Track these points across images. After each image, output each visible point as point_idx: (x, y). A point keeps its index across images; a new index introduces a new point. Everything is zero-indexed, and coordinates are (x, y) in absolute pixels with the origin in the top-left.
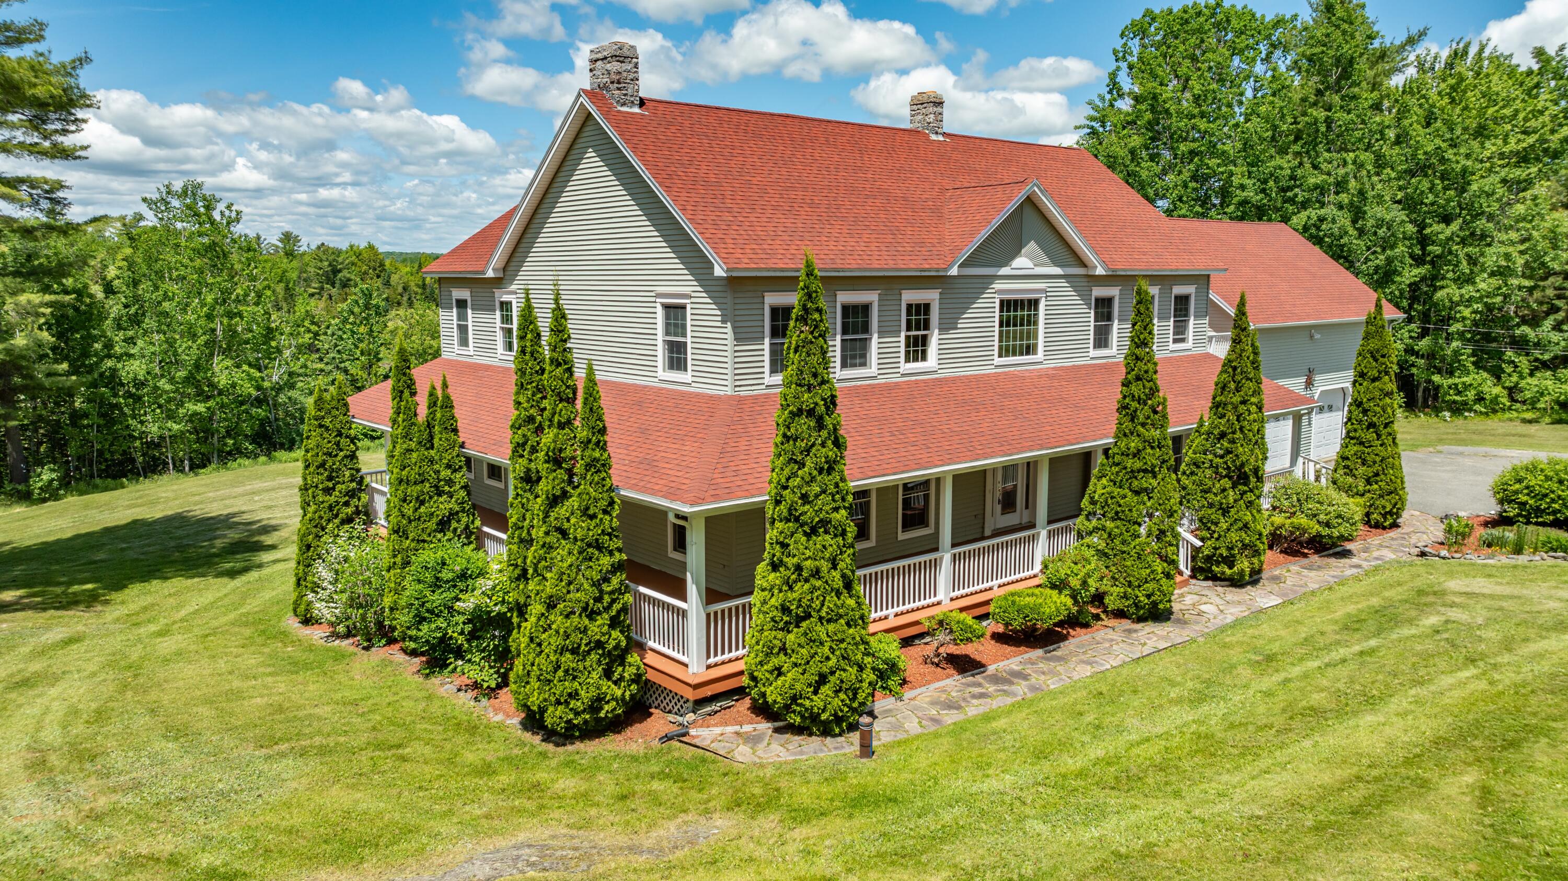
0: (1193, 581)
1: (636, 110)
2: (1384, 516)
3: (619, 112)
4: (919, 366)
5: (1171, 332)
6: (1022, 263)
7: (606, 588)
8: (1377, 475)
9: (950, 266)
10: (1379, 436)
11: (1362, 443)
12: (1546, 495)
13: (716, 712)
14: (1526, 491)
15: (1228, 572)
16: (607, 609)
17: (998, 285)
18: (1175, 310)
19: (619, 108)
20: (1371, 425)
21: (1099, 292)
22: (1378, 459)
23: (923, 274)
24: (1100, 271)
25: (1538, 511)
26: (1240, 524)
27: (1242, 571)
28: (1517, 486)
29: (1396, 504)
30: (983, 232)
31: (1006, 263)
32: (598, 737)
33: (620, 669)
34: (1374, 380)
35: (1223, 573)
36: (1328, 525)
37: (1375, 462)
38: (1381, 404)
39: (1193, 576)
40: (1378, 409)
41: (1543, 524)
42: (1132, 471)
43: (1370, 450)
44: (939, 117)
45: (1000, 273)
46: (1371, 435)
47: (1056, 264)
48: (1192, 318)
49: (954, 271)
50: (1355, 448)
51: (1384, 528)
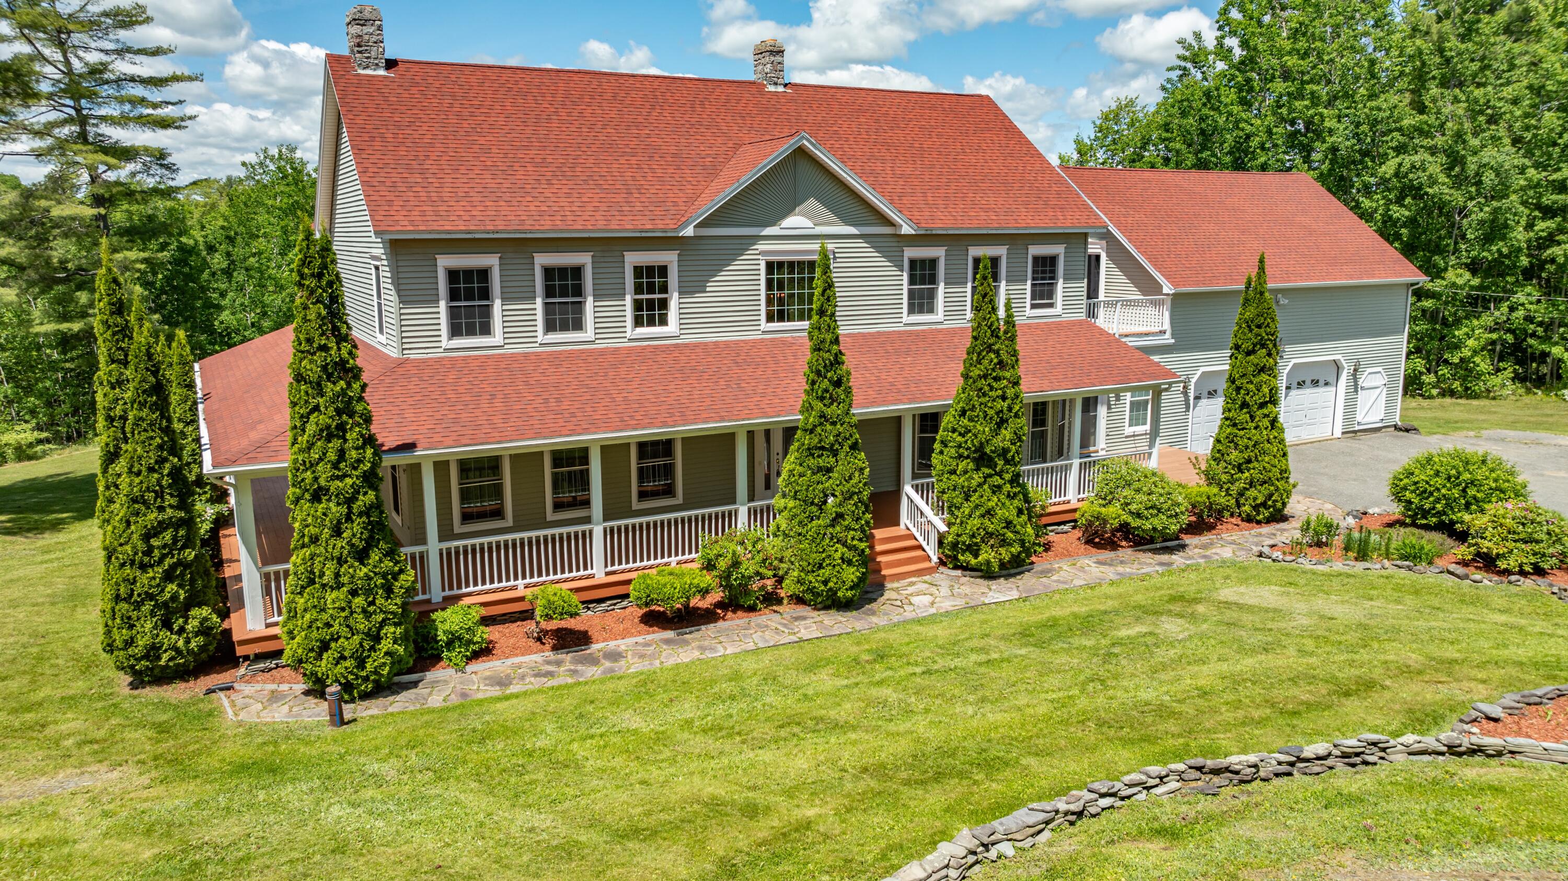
0: (942, 569)
1: (382, 72)
2: (1256, 508)
3: (359, 75)
4: (656, 330)
5: (1028, 296)
6: (795, 222)
7: (155, 542)
8: (1249, 461)
9: (685, 225)
10: (1252, 418)
11: (1235, 425)
12: (1431, 494)
13: (271, 669)
14: (1413, 488)
15: (973, 562)
16: (160, 561)
17: (762, 246)
18: (1034, 272)
19: (361, 71)
20: (1244, 405)
21: (911, 253)
22: (1251, 443)
23: (644, 235)
24: (906, 230)
25: (1425, 514)
26: (982, 510)
27: (988, 562)
28: (1406, 481)
29: (1271, 495)
30: (728, 190)
31: (773, 224)
32: (168, 684)
33: (181, 621)
34: (1249, 353)
35: (968, 563)
36: (1138, 515)
37: (1247, 447)
38: (1255, 380)
39: (942, 563)
40: (1251, 387)
41: (1426, 527)
42: (809, 449)
43: (1242, 433)
44: (779, 68)
45: (763, 233)
46: (1244, 416)
47: (847, 222)
48: (1061, 281)
49: (689, 231)
50: (1229, 430)
51: (1259, 523)
